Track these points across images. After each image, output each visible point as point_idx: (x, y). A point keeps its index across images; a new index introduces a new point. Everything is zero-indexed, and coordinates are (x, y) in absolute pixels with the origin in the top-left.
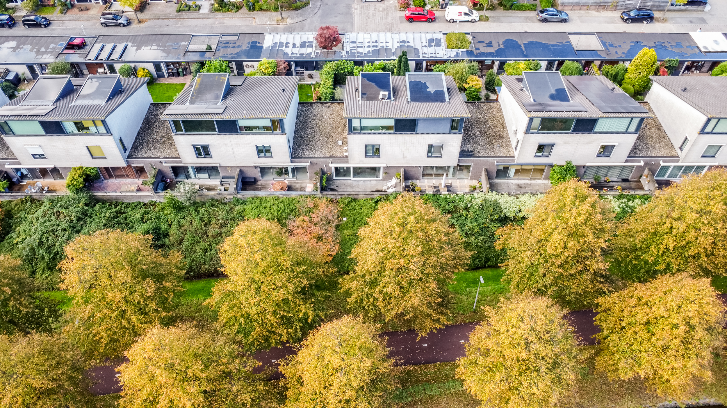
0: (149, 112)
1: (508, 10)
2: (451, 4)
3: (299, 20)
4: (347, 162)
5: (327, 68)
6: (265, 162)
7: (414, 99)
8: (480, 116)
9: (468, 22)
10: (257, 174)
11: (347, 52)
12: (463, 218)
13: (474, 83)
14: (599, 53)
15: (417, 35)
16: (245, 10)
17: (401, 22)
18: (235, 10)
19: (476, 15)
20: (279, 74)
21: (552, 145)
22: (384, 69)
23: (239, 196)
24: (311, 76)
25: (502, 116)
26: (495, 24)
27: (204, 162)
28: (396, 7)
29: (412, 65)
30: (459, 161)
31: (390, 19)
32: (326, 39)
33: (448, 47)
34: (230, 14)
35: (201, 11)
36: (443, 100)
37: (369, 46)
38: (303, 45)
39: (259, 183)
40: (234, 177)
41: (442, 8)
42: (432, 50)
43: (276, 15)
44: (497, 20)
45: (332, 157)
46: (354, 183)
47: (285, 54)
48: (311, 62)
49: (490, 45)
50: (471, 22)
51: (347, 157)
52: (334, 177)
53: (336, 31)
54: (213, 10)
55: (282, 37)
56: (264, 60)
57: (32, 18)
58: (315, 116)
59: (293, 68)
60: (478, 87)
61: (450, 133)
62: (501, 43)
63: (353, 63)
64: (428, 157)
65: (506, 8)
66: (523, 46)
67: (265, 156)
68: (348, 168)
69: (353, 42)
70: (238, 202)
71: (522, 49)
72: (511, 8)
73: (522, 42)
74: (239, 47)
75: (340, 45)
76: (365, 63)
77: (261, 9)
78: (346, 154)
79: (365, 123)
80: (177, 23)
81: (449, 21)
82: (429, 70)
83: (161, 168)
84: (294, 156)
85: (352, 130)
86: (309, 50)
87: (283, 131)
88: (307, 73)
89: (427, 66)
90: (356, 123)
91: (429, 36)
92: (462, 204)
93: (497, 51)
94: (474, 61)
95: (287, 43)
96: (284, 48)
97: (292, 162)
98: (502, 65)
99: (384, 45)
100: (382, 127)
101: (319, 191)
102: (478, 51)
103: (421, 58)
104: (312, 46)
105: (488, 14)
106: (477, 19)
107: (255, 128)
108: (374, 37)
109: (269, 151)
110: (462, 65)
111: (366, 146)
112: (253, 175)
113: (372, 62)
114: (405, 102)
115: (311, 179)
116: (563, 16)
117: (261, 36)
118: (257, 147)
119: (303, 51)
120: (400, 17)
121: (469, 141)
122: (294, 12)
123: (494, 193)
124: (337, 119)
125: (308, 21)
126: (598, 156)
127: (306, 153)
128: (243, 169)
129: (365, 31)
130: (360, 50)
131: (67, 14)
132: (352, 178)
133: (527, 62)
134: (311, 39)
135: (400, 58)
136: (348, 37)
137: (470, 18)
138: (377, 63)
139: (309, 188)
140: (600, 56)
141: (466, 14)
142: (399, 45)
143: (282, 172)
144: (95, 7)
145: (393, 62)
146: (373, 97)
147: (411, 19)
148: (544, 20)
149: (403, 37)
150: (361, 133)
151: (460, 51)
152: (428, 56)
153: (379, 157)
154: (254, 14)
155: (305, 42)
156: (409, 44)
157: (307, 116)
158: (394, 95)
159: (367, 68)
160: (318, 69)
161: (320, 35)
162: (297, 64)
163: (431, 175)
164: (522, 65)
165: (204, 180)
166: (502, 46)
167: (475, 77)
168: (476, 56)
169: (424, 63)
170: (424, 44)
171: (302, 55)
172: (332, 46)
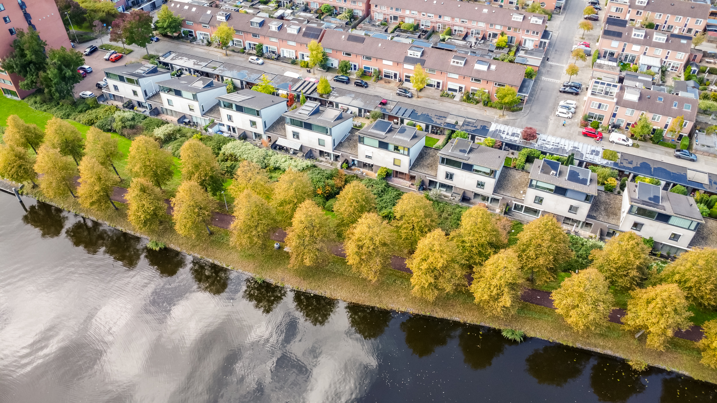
0: (423, 150)
1: (655, 144)
2: (616, 132)
3: (513, 118)
4: (523, 203)
5: (524, 151)
6: (479, 191)
7: (570, 179)
8: (608, 200)
9: (624, 145)
10: (472, 196)
11: (539, 145)
12: (579, 248)
13: (611, 182)
14: (704, 185)
15: (585, 146)
16: (481, 104)
17: (578, 135)
18: (475, 103)
19: (631, 142)
20: (496, 148)
21: (642, 225)
22: (558, 160)
23: (460, 204)
24: (513, 154)
25: (621, 204)
26: (642, 151)
27: (448, 182)
28: (578, 124)
29: (576, 162)
30: (586, 220)
31: (572, 131)
32: (528, 135)
33: (603, 158)
34: (472, 105)
35: (455, 99)
36: (585, 184)
37: (553, 145)
38: (513, 135)
39: (471, 201)
40: (459, 194)
41: (609, 132)
42: (592, 157)
43: (500, 112)
44: (645, 149)
45: (515, 198)
46: (523, 216)
47: (501, 137)
48: (515, 146)
49: (631, 163)
50: (626, 145)
51: (523, 200)
52: (513, 210)
53: (535, 132)
54: (462, 100)
55: (502, 127)
56: (489, 138)
57: (359, 81)
58: (511, 175)
59: (504, 146)
60: (613, 185)
61: (584, 202)
62: (639, 163)
63: (540, 152)
64: (569, 212)
65: (654, 143)
66: (652, 169)
67: (480, 188)
68: (522, 206)
69: (544, 140)
70: (459, 206)
71: (651, 170)
72: (657, 143)
73: (652, 166)
74: (475, 127)
75: (535, 140)
76: (548, 154)
77: (491, 106)
78: (523, 198)
79: (539, 184)
80: (439, 103)
81: (611, 142)
82: (586, 167)
83: (424, 179)
84: (495, 191)
85: (531, 186)
86: (516, 138)
87: (494, 177)
88: (511, 151)
89: (586, 165)
90: (534, 183)
91: (593, 148)
92: (581, 242)
93: (634, 168)
94: (616, 169)
95: (504, 131)
96: (501, 134)
97: (493, 194)
98: (635, 177)
99: (563, 146)
100: (548, 189)
101: (503, 213)
102: (622, 165)
103: (583, 159)
104: (518, 137)
105: (640, 143)
106: (631, 145)
107: (481, 171)
108: (558, 140)
109: (483, 185)
110: (607, 170)
111: (536, 197)
112: (469, 196)
113: (552, 154)
114: (564, 179)
115: (500, 207)
116: (693, 157)
117: (489, 124)
118: (478, 181)
119: (512, 138)
120: (579, 132)
121: (596, 211)
122: (511, 113)
123: (602, 242)
124: (523, 180)
125: (519, 120)
126: (670, 239)
127: (502, 192)
128: (466, 191)
129: (553, 135)
130: (547, 146)
131: (378, 83)
132: (522, 213)
133: (651, 179)
134: (519, 132)
135: (570, 156)
136: (542, 137)
137: (626, 143)
138: (555, 156)
139: (498, 211)
140: (704, 188)
141: (623, 140)
142: (572, 148)
143: (485, 198)
144: (393, 82)
145: (565, 157)
146: (548, 173)
147: (585, 134)
148: (678, 157)
149: (576, 145)
150: (535, 189)
151: (610, 162)
152: (588, 160)
153: (541, 204)
154: (486, 108)
155: (515, 133)
156: (578, 150)
157: (506, 174)
158: (559, 175)
159: (548, 157)
160: (518, 150)
161: (525, 132)
162: (507, 144)
163: (568, 224)
164: (648, 180)
165: (443, 191)
166: (639, 166)
167: (614, 179)
168: (619, 167)
169: (585, 163)
170: (588, 152)
171: (511, 140)
172: (530, 139)
